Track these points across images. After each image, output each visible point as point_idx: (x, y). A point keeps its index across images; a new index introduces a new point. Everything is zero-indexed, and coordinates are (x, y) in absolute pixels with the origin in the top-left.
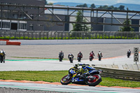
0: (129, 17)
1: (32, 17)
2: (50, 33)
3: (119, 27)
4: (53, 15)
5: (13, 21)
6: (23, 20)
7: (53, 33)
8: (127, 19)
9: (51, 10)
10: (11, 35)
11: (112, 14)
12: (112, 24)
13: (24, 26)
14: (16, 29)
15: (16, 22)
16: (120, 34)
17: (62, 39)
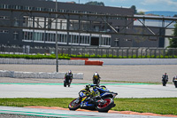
1: (118, 30)
2: (140, 50)
4: (144, 27)
5: (93, 35)
6: (106, 33)
7: (144, 50)
9: (142, 20)
10: (90, 52)
13: (107, 41)
14: (98, 45)
15: (97, 35)
17: (155, 57)
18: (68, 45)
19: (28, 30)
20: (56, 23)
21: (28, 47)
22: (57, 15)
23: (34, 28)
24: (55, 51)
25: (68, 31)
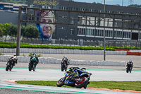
5: (134, 31)
14: (137, 39)
18: (113, 39)
19: (82, 27)
20: (104, 21)
21: (82, 40)
22: (105, 15)
23: (86, 26)
24: (103, 44)
25: (113, 28)
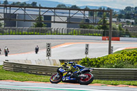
0: (42, 13)
3: (32, 23)
8: (40, 15)
11: (25, 10)
12: (25, 21)
16: (32, 30)
